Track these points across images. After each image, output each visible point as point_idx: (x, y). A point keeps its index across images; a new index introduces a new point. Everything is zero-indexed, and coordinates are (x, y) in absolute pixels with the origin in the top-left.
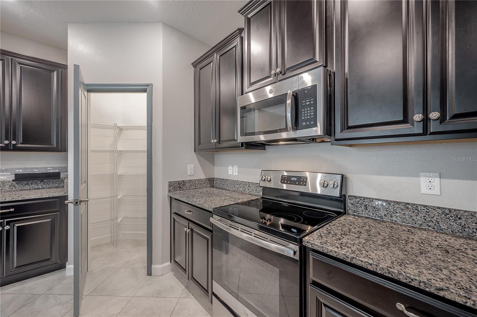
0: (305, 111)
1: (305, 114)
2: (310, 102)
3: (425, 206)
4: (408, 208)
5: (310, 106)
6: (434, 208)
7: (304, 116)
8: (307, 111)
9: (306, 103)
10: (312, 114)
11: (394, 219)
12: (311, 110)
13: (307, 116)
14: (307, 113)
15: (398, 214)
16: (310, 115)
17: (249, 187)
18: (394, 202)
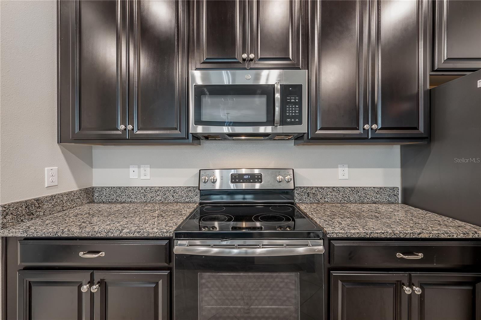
0: (289, 108)
1: (289, 110)
2: (295, 99)
3: (343, 187)
4: (334, 190)
5: (295, 103)
6: (347, 188)
7: (289, 113)
8: (292, 108)
9: (291, 99)
10: (297, 111)
11: (326, 200)
12: (295, 107)
13: (292, 113)
14: (292, 110)
15: (328, 196)
16: (295, 113)
17: (174, 193)
18: (326, 187)
